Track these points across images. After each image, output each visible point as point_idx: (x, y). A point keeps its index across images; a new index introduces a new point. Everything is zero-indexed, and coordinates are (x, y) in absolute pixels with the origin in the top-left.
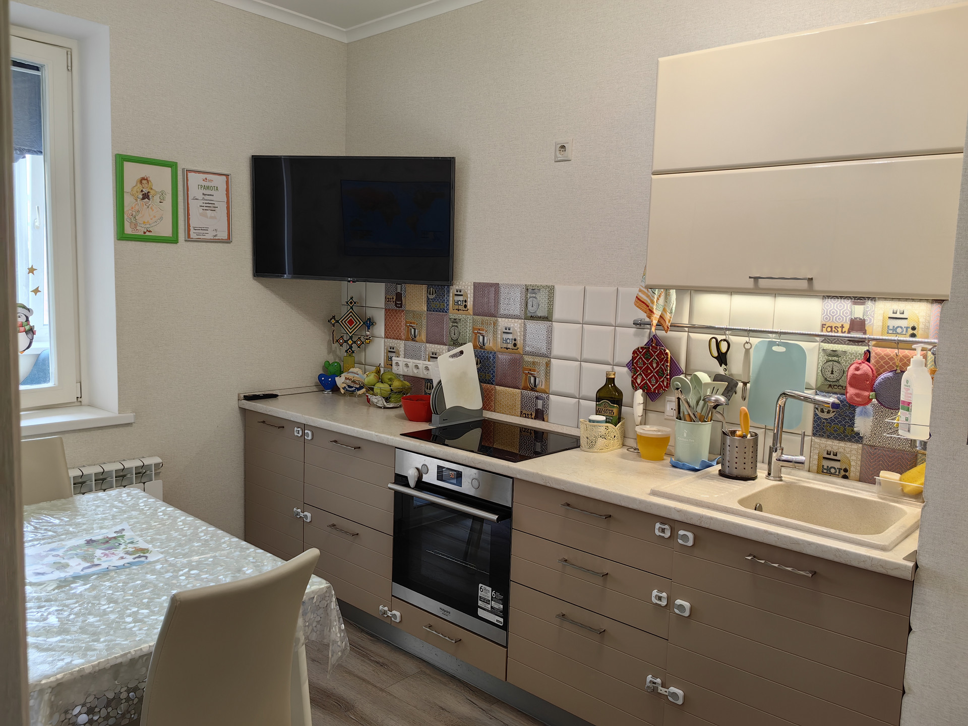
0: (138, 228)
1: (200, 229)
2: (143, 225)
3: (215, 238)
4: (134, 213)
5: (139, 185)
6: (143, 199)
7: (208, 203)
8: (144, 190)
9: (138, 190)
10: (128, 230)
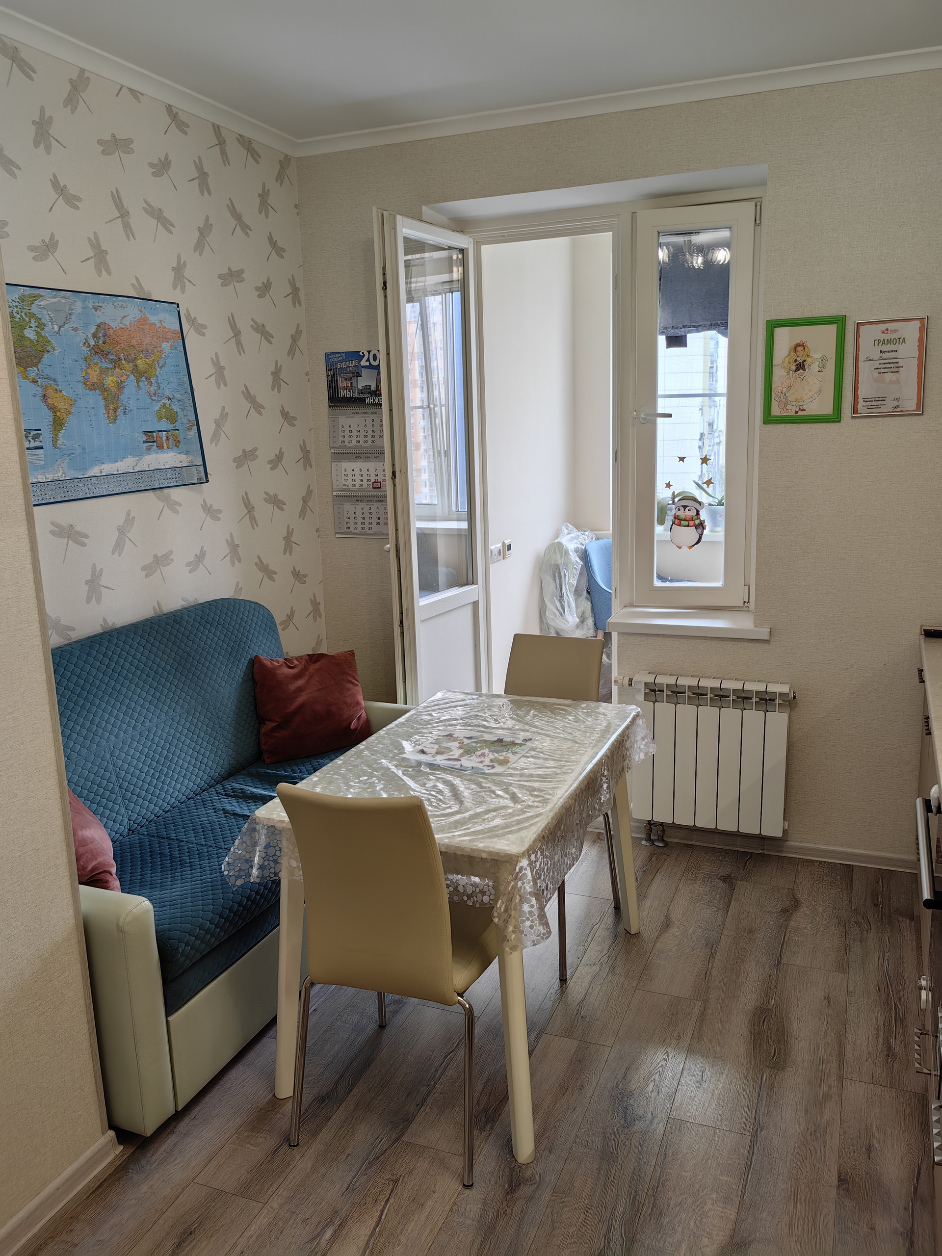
0: (789, 407)
1: (874, 399)
2: (794, 404)
3: (895, 410)
4: (784, 390)
5: (792, 353)
6: (797, 370)
7: (887, 363)
8: (798, 359)
9: (791, 360)
10: (776, 411)
